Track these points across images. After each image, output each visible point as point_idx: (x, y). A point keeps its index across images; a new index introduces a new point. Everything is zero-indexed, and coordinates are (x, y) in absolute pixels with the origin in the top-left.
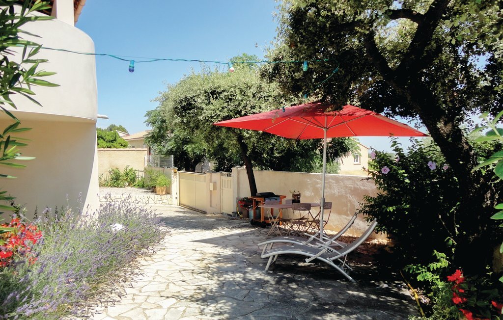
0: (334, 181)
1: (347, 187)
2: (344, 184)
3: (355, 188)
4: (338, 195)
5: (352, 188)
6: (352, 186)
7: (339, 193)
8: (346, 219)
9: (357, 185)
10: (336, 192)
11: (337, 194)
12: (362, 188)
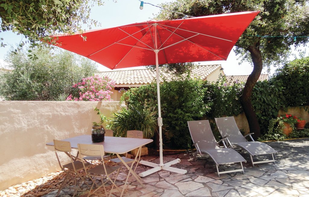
0: (20, 111)
1: (42, 116)
2: (37, 113)
3: (54, 115)
4: (28, 130)
5: (50, 115)
6: (50, 114)
7: (28, 126)
8: (42, 157)
9: (57, 112)
10: (24, 125)
11: (26, 128)
12: (63, 114)
